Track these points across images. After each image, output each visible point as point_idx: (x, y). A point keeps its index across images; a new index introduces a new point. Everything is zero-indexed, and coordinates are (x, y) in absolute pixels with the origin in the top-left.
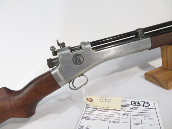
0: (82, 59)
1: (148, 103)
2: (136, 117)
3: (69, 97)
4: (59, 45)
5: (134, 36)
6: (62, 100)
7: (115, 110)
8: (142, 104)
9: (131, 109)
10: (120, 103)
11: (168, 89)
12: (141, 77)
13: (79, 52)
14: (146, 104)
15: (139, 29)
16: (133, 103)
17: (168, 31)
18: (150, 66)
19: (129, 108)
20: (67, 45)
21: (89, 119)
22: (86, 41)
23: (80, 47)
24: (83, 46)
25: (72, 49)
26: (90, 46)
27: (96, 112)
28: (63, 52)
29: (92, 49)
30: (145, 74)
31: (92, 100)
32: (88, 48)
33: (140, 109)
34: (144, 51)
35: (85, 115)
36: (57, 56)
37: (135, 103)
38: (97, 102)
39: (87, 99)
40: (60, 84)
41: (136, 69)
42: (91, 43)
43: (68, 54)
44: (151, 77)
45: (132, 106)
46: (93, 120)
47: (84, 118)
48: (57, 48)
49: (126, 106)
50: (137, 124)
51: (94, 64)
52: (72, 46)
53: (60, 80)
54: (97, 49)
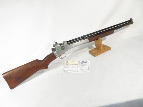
0: (64, 48)
1: (87, 62)
2: (83, 66)
3: (58, 62)
4: (55, 43)
5: (83, 38)
6: (55, 64)
7: (76, 64)
8: (85, 62)
9: (81, 64)
10: (78, 62)
11: (95, 56)
12: (88, 52)
13: (63, 45)
14: (86, 62)
15: (84, 36)
17: (93, 36)
18: (92, 47)
20: (58, 43)
21: (67, 68)
22: (65, 41)
23: (63, 44)
24: (64, 43)
25: (60, 44)
26: (66, 43)
27: (70, 66)
28: (57, 46)
29: (67, 44)
30: (89, 51)
31: (68, 62)
32: (66, 44)
33: (85, 64)
34: (87, 43)
35: (66, 67)
36: (55, 47)
37: (83, 62)
38: (70, 62)
39: (66, 62)
40: (56, 57)
41: (87, 48)
42: (67, 42)
43: (59, 47)
44: (90, 52)
46: (69, 68)
47: (66, 68)
48: (55, 44)
49: (80, 63)
50: (82, 68)
51: (68, 49)
52: (60, 43)
53: (56, 56)
54: (69, 44)
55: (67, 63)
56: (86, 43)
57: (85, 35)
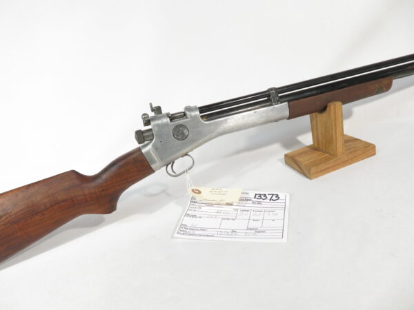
0: (186, 132)
1: (277, 196)
2: (258, 213)
3: (164, 191)
4: (153, 110)
5: (266, 98)
6: (152, 195)
7: (231, 204)
8: (269, 197)
9: (253, 203)
10: (239, 196)
11: (310, 178)
12: (279, 160)
13: (182, 121)
14: (274, 198)
15: (271, 89)
16: (257, 196)
19: (251, 202)
20: (164, 111)
21: (194, 216)
22: (192, 105)
23: (184, 115)
24: (188, 113)
25: (172, 117)
26: (198, 113)
27: (205, 208)
28: (159, 122)
29: (202, 117)
30: (286, 156)
31: (200, 192)
32: (195, 116)
33: (266, 204)
34: (280, 122)
35: (189, 212)
36: (149, 127)
37: (260, 195)
38: (206, 193)
39: (193, 190)
40: (153, 166)
42: (200, 108)
43: (166, 125)
44: (292, 161)
45: (256, 200)
46: (200, 217)
47: (187, 215)
48: (151, 114)
49: (247, 200)
50: (257, 220)
51: (204, 139)
52: (171, 113)
53: (154, 162)
54: (209, 117)
55: (194, 195)
56: (277, 121)
57: (277, 86)
